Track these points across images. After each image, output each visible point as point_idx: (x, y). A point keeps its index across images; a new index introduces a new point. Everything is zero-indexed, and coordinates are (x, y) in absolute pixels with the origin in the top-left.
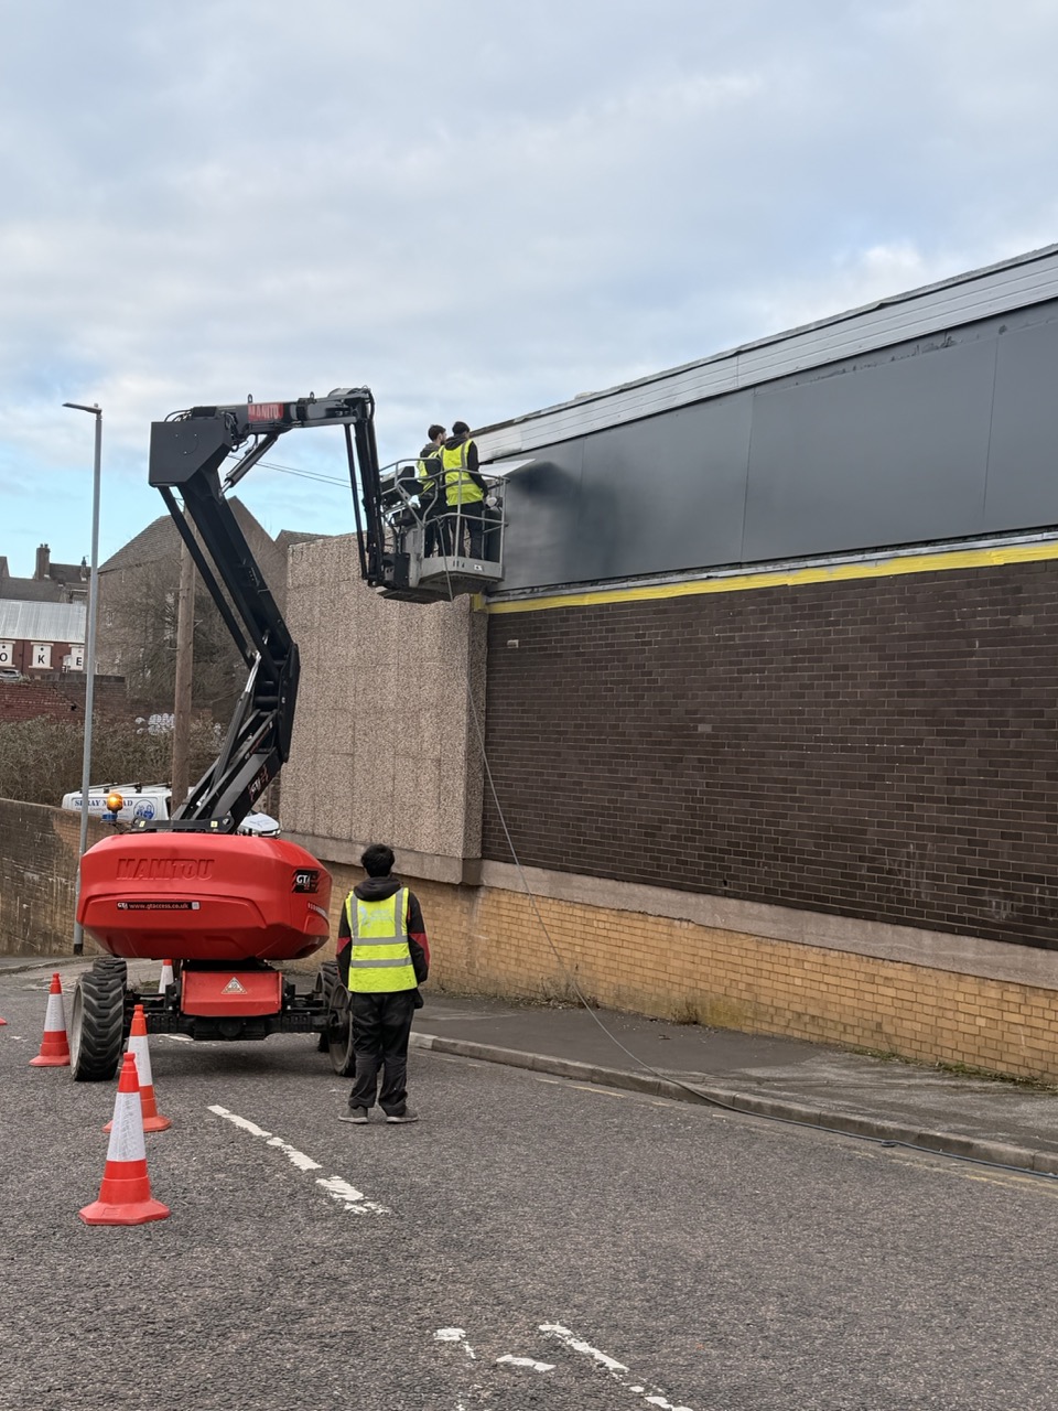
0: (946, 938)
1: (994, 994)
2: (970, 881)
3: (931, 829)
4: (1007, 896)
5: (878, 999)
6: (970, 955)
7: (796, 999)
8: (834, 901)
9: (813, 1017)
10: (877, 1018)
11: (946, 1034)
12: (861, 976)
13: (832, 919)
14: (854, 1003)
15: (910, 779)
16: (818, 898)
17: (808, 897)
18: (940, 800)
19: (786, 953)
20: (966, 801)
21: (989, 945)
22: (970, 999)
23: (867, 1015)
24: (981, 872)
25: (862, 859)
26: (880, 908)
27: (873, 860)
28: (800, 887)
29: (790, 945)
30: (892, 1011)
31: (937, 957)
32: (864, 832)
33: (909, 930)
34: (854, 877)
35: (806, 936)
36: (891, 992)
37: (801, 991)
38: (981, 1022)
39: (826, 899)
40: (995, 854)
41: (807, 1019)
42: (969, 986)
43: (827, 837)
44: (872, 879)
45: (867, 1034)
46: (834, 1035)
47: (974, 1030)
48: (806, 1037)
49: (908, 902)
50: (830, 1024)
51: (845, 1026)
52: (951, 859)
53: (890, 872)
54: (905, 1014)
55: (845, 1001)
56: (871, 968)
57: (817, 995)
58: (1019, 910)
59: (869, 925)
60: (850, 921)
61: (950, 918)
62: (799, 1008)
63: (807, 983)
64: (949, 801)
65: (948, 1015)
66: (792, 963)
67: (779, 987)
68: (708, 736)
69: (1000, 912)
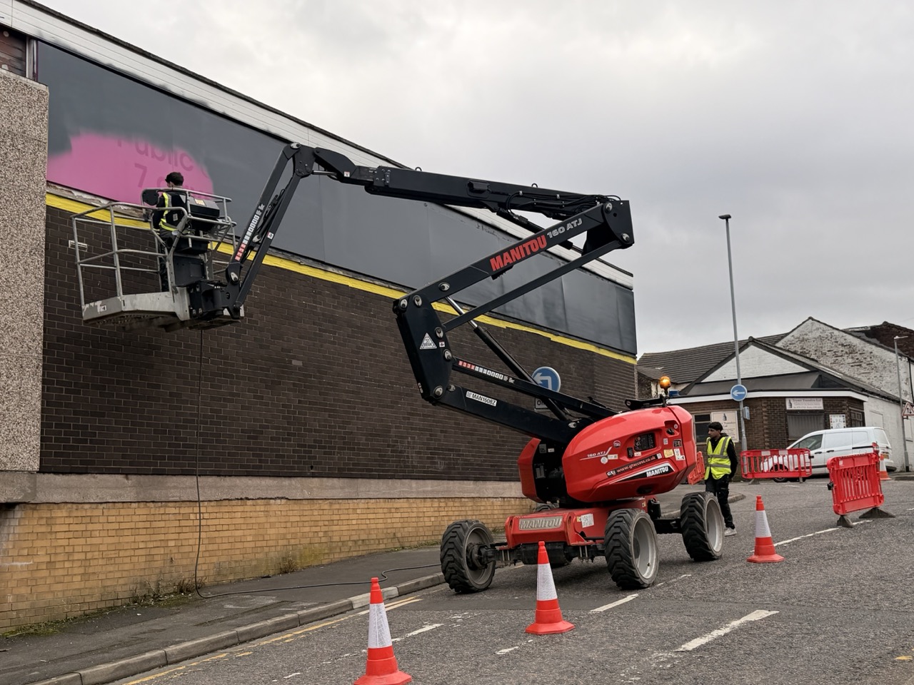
0: (421, 482)
1: (436, 505)
2: (432, 453)
3: (416, 429)
4: (444, 459)
5: (394, 520)
6: (429, 489)
7: (354, 533)
8: (376, 471)
9: (363, 540)
10: (393, 531)
11: (421, 529)
12: (385, 511)
13: (373, 481)
14: (382, 526)
15: (409, 404)
16: (367, 470)
17: (363, 470)
18: (419, 415)
19: (347, 506)
20: (429, 416)
21: (436, 482)
22: (429, 509)
23: (389, 531)
24: (435, 449)
25: (389, 446)
26: (396, 471)
27: (393, 446)
28: (358, 464)
29: (350, 501)
30: (399, 525)
31: (418, 492)
32: (389, 431)
33: (407, 481)
34: (385, 456)
35: (360, 494)
36: (399, 515)
37: (356, 527)
38: (433, 519)
39: (372, 470)
40: (440, 440)
41: (360, 543)
42: (428, 503)
43: (371, 435)
44: (393, 456)
45: (390, 540)
46: (375, 546)
47: (430, 524)
48: (360, 553)
49: (408, 467)
50: (372, 542)
51: (379, 540)
52: (424, 444)
53: (401, 452)
54: (406, 525)
55: (380, 526)
56: (389, 505)
57: (364, 527)
58: (447, 464)
59: (390, 481)
60: (382, 481)
61: (424, 472)
62: (355, 538)
63: (359, 522)
64: (424, 415)
65: (421, 519)
66: (351, 511)
67: (345, 528)
68: (300, 369)
69: (441, 466)
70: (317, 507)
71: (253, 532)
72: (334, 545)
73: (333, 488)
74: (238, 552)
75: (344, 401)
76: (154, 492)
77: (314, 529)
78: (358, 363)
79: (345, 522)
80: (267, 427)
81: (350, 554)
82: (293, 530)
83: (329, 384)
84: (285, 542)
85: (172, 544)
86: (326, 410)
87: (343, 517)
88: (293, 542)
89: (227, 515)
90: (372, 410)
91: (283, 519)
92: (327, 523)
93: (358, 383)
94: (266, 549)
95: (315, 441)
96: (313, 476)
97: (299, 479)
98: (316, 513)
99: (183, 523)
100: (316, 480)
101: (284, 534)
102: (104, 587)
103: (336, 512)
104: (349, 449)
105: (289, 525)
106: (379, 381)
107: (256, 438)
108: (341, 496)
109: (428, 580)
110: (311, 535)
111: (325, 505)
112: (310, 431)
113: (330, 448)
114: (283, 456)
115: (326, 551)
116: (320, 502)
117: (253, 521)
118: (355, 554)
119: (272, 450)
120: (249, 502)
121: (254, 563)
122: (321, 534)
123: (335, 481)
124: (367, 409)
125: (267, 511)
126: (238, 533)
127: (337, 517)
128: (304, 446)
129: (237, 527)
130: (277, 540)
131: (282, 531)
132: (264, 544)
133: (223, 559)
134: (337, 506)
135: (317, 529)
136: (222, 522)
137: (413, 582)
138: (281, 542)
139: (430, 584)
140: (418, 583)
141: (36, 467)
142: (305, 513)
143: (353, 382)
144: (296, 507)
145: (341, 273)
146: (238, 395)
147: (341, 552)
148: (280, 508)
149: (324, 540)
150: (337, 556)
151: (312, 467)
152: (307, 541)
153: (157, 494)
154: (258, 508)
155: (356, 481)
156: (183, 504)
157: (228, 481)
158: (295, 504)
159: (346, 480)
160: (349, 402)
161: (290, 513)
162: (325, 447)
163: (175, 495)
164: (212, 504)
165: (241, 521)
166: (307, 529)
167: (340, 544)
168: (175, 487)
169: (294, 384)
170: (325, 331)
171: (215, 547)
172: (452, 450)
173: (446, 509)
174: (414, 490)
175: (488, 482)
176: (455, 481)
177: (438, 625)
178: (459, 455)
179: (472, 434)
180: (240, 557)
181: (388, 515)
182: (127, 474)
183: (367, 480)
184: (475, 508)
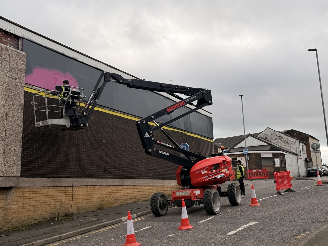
0: (144, 180)
1: (149, 187)
2: (148, 171)
3: (143, 163)
4: (152, 172)
6: (147, 182)
7: (122, 197)
8: (130, 176)
9: (125, 199)
10: (135, 196)
11: (144, 195)
12: (133, 189)
13: (129, 180)
14: (132, 194)
15: (141, 155)
16: (127, 176)
17: (125, 176)
18: (144, 158)
19: (120, 188)
20: (147, 158)
21: (149, 180)
22: (147, 189)
23: (134, 196)
24: (149, 169)
26: (136, 176)
27: (135, 168)
28: (124, 174)
29: (121, 186)
30: (137, 194)
31: (143, 183)
32: (134, 164)
33: (140, 180)
34: (133, 171)
35: (125, 184)
36: (137, 191)
37: (123, 195)
38: (148, 192)
39: (128, 176)
40: (150, 166)
41: (124, 200)
42: (147, 187)
43: (128, 165)
44: (135, 172)
45: (134, 199)
46: (129, 201)
47: (147, 194)
48: (124, 203)
49: (140, 175)
50: (128, 199)
51: (130, 199)
52: (145, 167)
53: (138, 170)
54: (139, 194)
55: (131, 194)
56: (134, 187)
57: (126, 195)
59: (134, 180)
60: (131, 180)
61: (145, 177)
62: (123, 198)
63: (124, 193)
64: (145, 158)
65: (144, 192)
66: (121, 189)
67: (119, 195)
68: (106, 143)
69: (151, 175)
70: (110, 188)
71: (89, 196)
72: (116, 201)
73: (116, 182)
74: (84, 203)
75: (120, 154)
76: (57, 183)
77: (110, 195)
78: (124, 141)
79: (120, 193)
80: (95, 162)
81: (121, 204)
82: (103, 196)
83: (115, 148)
84: (100, 200)
85: (63, 200)
86: (114, 157)
87: (119, 191)
88: (102, 200)
89: (81, 191)
90: (129, 157)
91: (100, 192)
92: (114, 193)
93: (124, 148)
94: (94, 202)
95: (110, 167)
96: (109, 178)
97: (105, 179)
98: (110, 190)
99: (67, 194)
100: (110, 179)
101: (100, 197)
102: (41, 214)
103: (116, 190)
104: (121, 169)
105: (101, 194)
106: (131, 147)
107: (91, 166)
108: (118, 184)
109: (146, 212)
110: (108, 197)
111: (113, 188)
112: (109, 163)
113: (115, 169)
114: (100, 172)
115: (113, 203)
116: (112, 186)
117: (90, 193)
118: (123, 203)
119: (96, 170)
120: (89, 187)
121: (90, 207)
122: (112, 197)
123: (117, 179)
124: (127, 156)
125: (94, 190)
126: (84, 197)
127: (117, 192)
128: (107, 168)
129: (84, 195)
130: (97, 199)
131: (99, 196)
132: (93, 200)
133: (80, 205)
134: (117, 188)
135: (111, 195)
136: (80, 193)
137: (142, 213)
138: (99, 200)
139: (147, 213)
140: (143, 213)
141: (19, 175)
142: (107, 190)
143: (123, 148)
144: (104, 188)
145: (119, 112)
146: (85, 152)
147: (118, 203)
148: (99, 188)
149: (113, 199)
150: (117, 204)
151: (109, 175)
152: (107, 199)
153: (59, 184)
154: (91, 189)
155: (123, 179)
156: (67, 187)
157: (82, 180)
158: (103, 187)
159: (120, 179)
160: (121, 154)
161: (102, 190)
162: (113, 169)
163: (64, 184)
164: (76, 187)
165: (86, 193)
166: (107, 195)
167: (118, 200)
168: (64, 182)
169: (104, 148)
170: (114, 131)
171: (77, 201)
172: (154, 170)
173: (152, 189)
174: (142, 183)
175: (166, 180)
176: (155, 180)
177: (149, 227)
178: (157, 171)
179: (161, 165)
180: (85, 205)
181: (134, 191)
182: (49, 177)
183: (127, 179)
184: (162, 188)
